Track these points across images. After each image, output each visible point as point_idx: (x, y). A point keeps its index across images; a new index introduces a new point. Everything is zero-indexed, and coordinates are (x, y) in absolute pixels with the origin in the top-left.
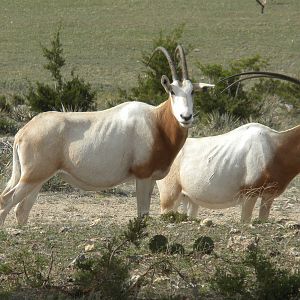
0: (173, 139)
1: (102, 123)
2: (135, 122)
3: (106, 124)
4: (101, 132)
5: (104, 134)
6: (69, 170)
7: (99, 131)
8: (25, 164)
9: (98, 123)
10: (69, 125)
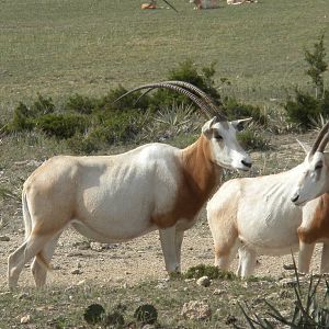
0: (202, 185)
1: (120, 168)
2: (156, 166)
3: (124, 168)
4: (119, 178)
5: (122, 179)
6: (83, 220)
7: (116, 176)
8: (35, 214)
9: (115, 167)
10: (82, 169)
